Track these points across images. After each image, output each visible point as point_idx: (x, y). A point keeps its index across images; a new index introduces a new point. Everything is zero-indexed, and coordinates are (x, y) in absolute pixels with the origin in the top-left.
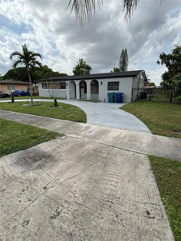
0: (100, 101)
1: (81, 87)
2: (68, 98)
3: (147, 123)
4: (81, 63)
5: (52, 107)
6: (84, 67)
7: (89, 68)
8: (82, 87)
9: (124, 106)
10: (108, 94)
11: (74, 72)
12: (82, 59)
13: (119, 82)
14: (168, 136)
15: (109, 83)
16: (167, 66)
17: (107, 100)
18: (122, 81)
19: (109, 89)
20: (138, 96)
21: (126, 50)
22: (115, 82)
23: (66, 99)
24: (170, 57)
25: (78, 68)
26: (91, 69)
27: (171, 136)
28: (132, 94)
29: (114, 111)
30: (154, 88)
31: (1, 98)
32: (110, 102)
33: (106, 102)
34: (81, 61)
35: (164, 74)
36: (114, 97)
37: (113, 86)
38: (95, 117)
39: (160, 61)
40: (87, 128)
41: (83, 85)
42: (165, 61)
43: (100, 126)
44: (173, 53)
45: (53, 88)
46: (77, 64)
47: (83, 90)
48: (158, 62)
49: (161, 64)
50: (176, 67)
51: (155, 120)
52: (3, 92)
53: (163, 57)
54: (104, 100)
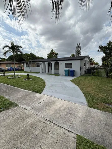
0: (60, 75)
1: (48, 66)
2: (41, 72)
3: (86, 95)
4: (52, 52)
5: (25, 79)
6: (54, 54)
7: (57, 54)
8: (50, 66)
9: (74, 79)
10: (65, 70)
11: (48, 57)
12: (53, 49)
13: (72, 63)
14: (101, 110)
15: (65, 63)
16: (104, 53)
17: (64, 74)
18: (74, 62)
19: (66, 67)
20: (85, 71)
21: (79, 44)
22: (69, 63)
23: (39, 73)
24: (105, 48)
25: (50, 54)
26: (58, 55)
27: (103, 110)
28: (81, 71)
29: (66, 83)
30: (98, 66)
31: (1, 72)
32: (66, 75)
33: (64, 75)
34: (52, 50)
35: (103, 58)
36: (68, 72)
37: (68, 65)
38: (50, 88)
39: (100, 50)
40: (40, 98)
41: (50, 65)
42: (102, 50)
43: (50, 96)
44: (107, 45)
45: (32, 66)
46: (50, 52)
47: (50, 68)
48: (98, 51)
49: (100, 52)
50: (110, 54)
51: (93, 92)
52: (2, 69)
53: (101, 47)
54: (63, 74)
